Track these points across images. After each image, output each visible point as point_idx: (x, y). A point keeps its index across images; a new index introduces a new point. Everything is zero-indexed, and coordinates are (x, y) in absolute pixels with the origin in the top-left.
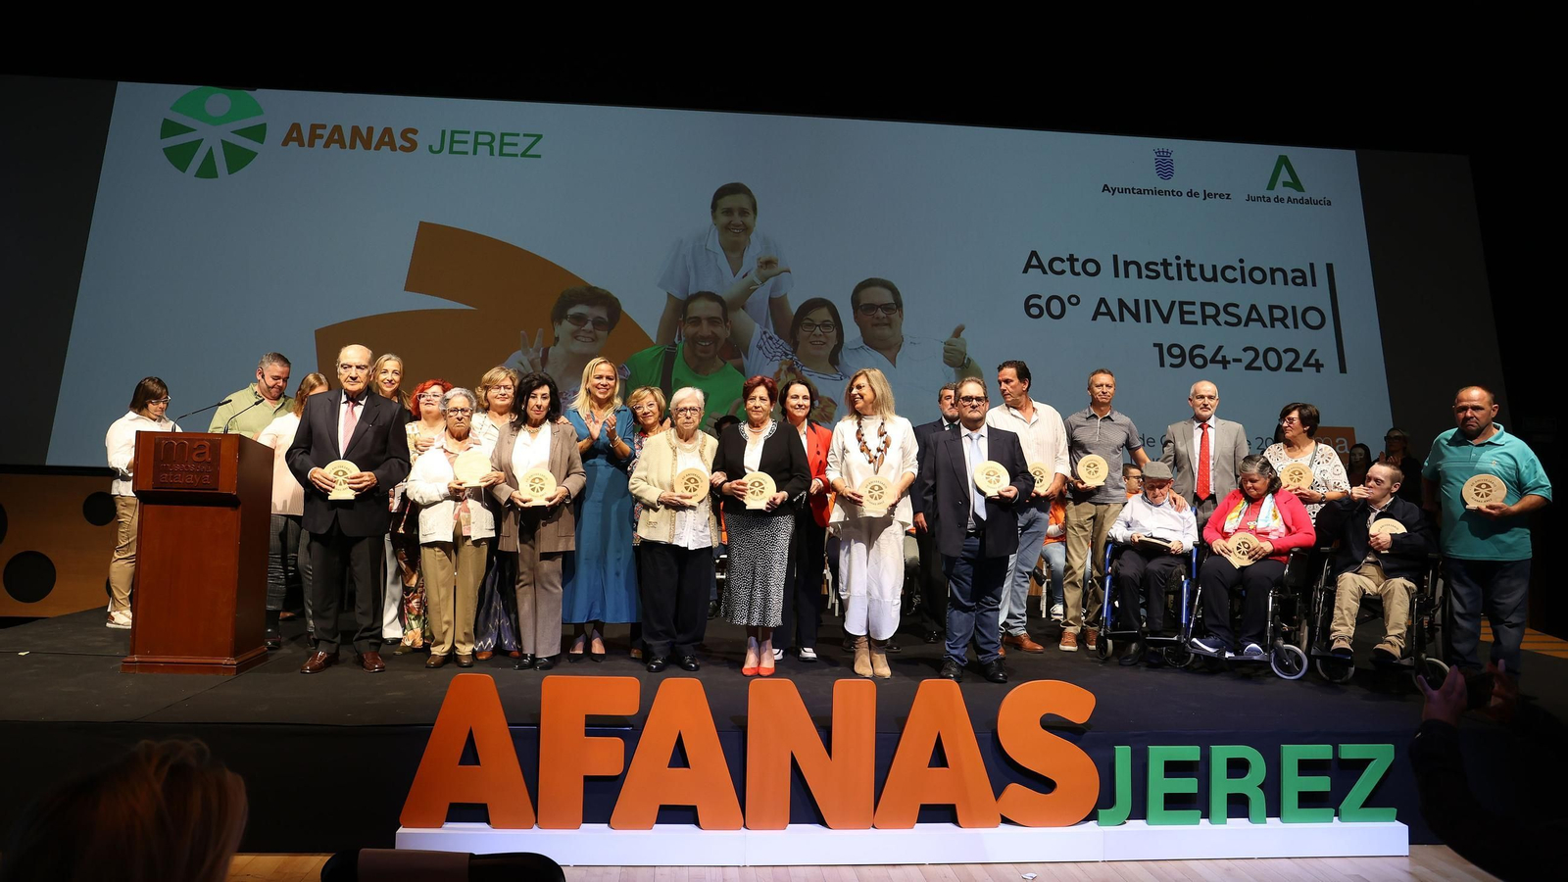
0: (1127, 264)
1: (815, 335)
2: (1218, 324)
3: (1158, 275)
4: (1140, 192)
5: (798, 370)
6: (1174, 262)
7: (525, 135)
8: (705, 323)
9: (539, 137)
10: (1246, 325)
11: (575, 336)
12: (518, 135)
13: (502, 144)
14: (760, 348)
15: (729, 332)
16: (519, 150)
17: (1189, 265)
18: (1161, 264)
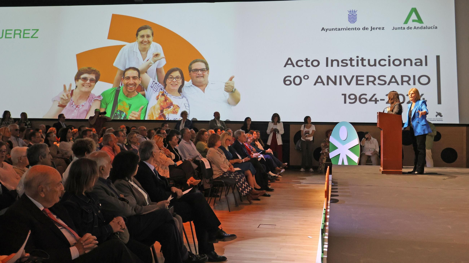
0: (332, 61)
1: (173, 82)
2: (375, 84)
3: (347, 65)
4: (339, 30)
5: (165, 95)
6: (356, 59)
7: (32, 30)
8: (131, 79)
9: (38, 30)
10: (389, 84)
11: (83, 85)
12: (30, 30)
13: (24, 33)
14: (152, 87)
15: (140, 82)
16: (30, 36)
17: (363, 60)
18: (349, 60)
